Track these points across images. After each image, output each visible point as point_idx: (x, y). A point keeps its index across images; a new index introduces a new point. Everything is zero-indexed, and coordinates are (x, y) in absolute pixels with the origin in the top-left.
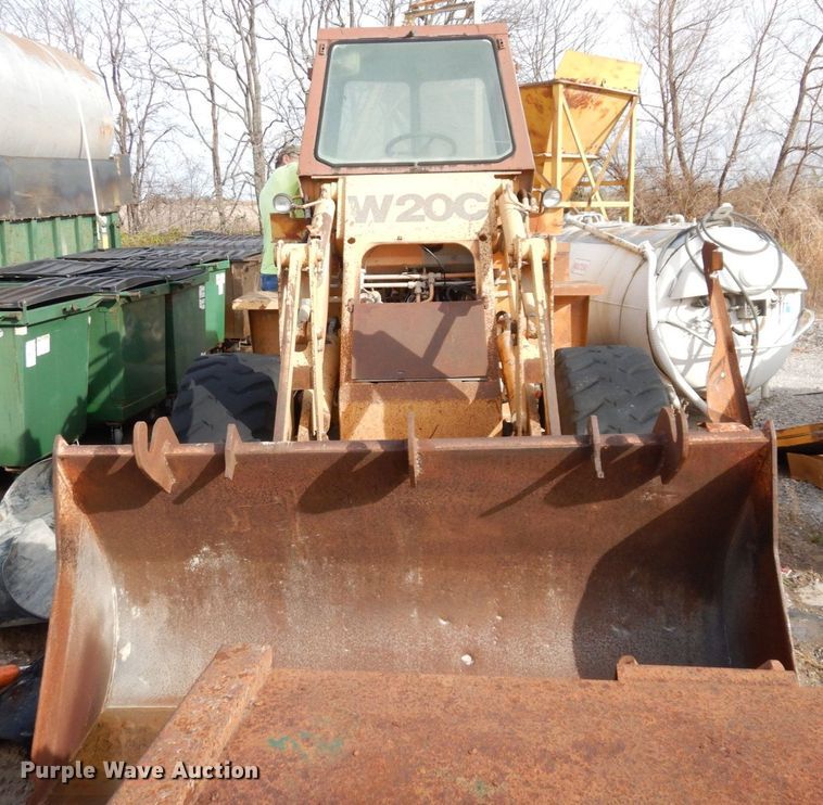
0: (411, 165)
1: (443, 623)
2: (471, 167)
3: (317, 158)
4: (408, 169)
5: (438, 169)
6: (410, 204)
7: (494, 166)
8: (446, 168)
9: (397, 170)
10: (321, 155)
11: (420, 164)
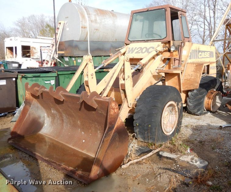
0: (145, 40)
1: (83, 133)
2: (157, 41)
3: (128, 39)
4: (144, 41)
5: (150, 41)
6: (139, 49)
7: (162, 40)
8: (152, 41)
9: (142, 42)
10: (129, 39)
11: (147, 40)
